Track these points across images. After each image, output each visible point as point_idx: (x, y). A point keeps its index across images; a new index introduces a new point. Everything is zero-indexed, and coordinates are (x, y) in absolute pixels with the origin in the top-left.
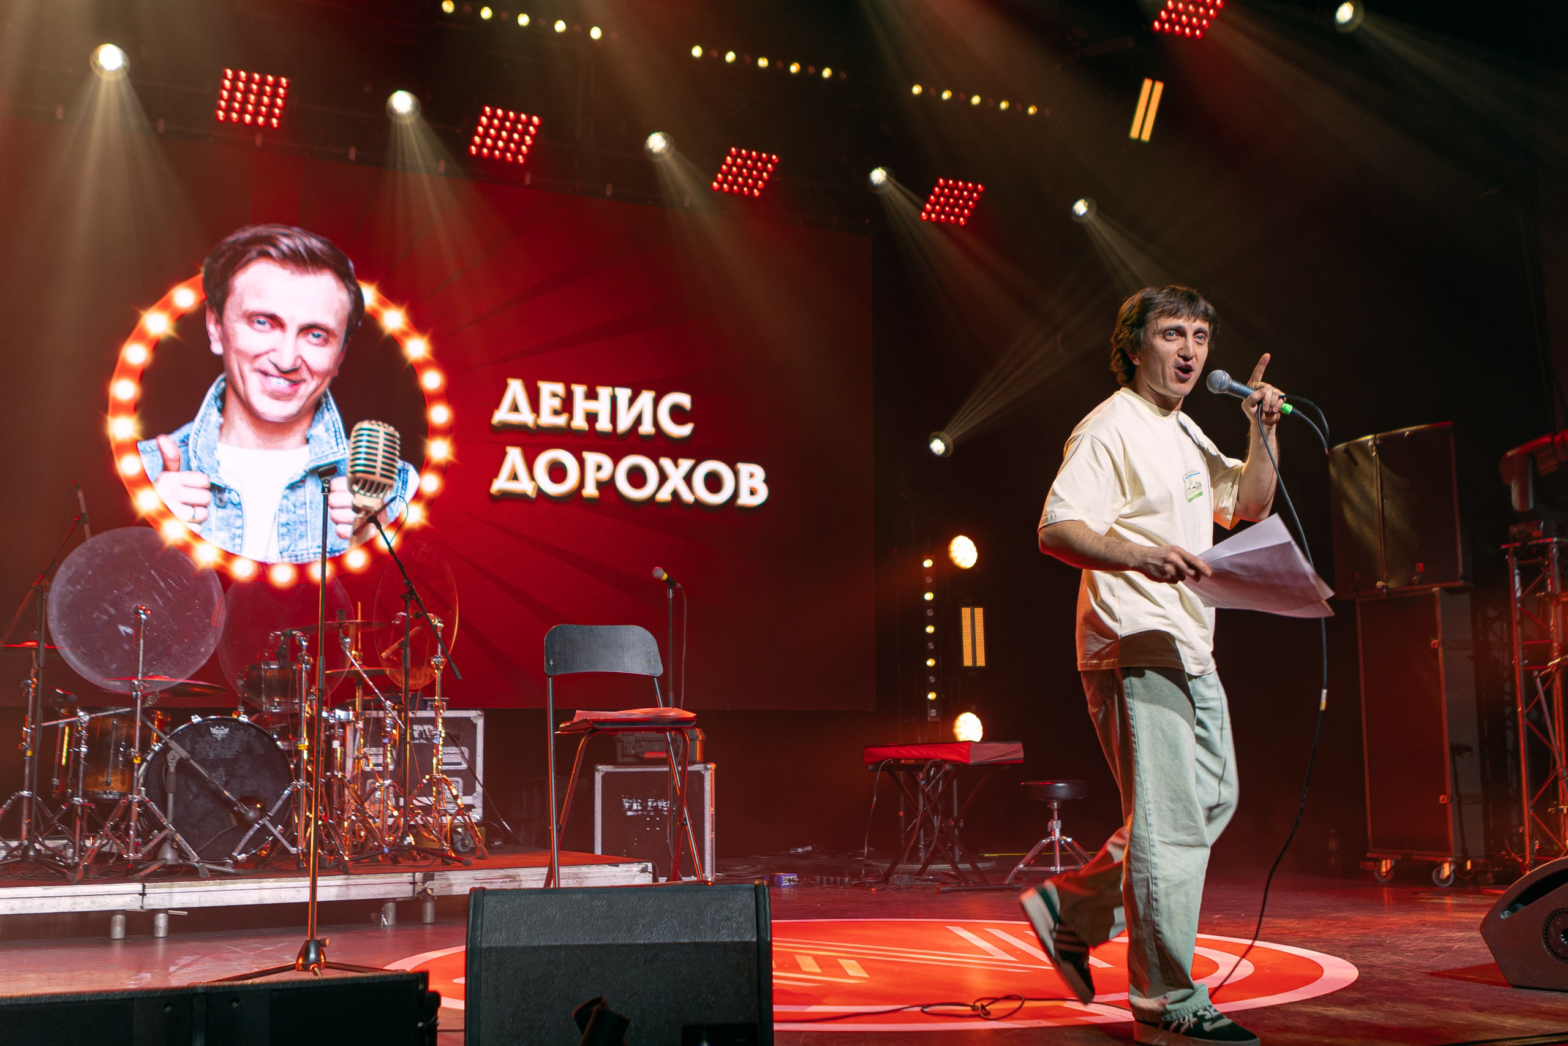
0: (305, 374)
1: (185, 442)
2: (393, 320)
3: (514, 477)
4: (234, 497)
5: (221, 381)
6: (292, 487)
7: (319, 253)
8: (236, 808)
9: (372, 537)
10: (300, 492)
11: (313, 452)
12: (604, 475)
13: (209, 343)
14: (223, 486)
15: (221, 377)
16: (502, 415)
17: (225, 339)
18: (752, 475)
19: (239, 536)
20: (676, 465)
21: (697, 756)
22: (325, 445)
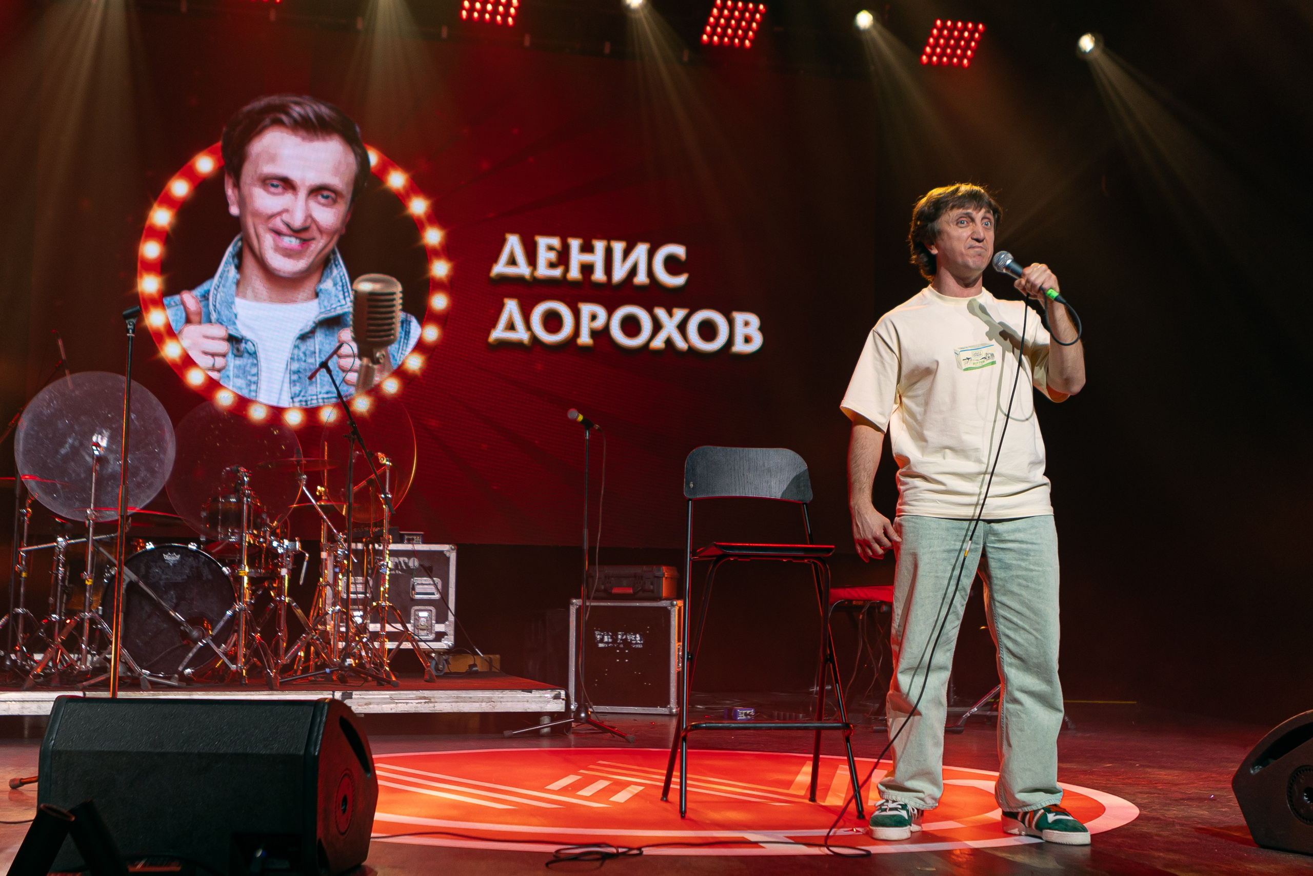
0: (314, 232)
1: (205, 297)
2: (397, 180)
3: (511, 327)
4: (250, 347)
5: (238, 241)
6: (303, 337)
7: (327, 118)
8: (182, 628)
10: (310, 342)
11: (321, 305)
12: (599, 323)
13: (226, 206)
14: (240, 337)
15: (239, 237)
16: (500, 268)
17: (242, 203)
18: (747, 324)
19: (254, 383)
20: (671, 314)
21: (665, 592)
22: (333, 298)
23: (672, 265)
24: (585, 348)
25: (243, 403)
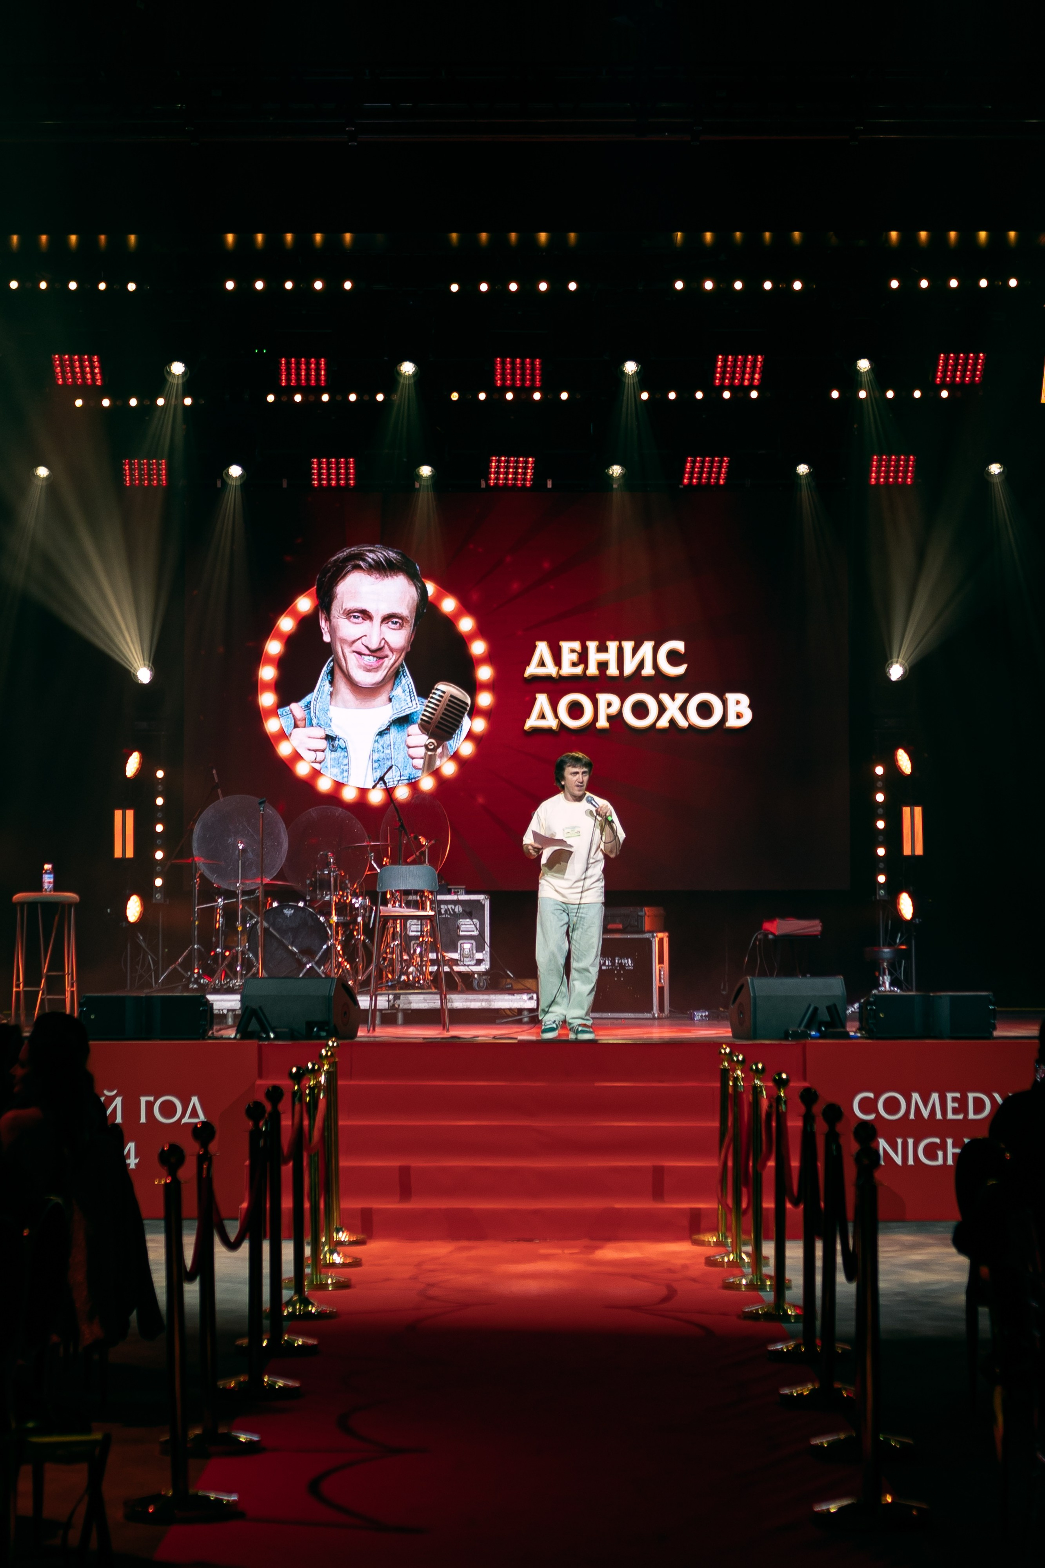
0: (387, 651)
1: (308, 706)
2: (449, 605)
3: (543, 716)
4: (341, 743)
5: (330, 662)
6: (381, 734)
8: (296, 956)
9: (438, 767)
10: (386, 737)
11: (394, 707)
12: (614, 710)
13: (321, 635)
14: (335, 736)
15: (331, 659)
16: (532, 670)
17: (333, 631)
18: (738, 702)
19: (346, 771)
20: (673, 699)
21: (647, 927)
22: (403, 702)
23: (674, 658)
24: (603, 730)
25: (339, 786)
